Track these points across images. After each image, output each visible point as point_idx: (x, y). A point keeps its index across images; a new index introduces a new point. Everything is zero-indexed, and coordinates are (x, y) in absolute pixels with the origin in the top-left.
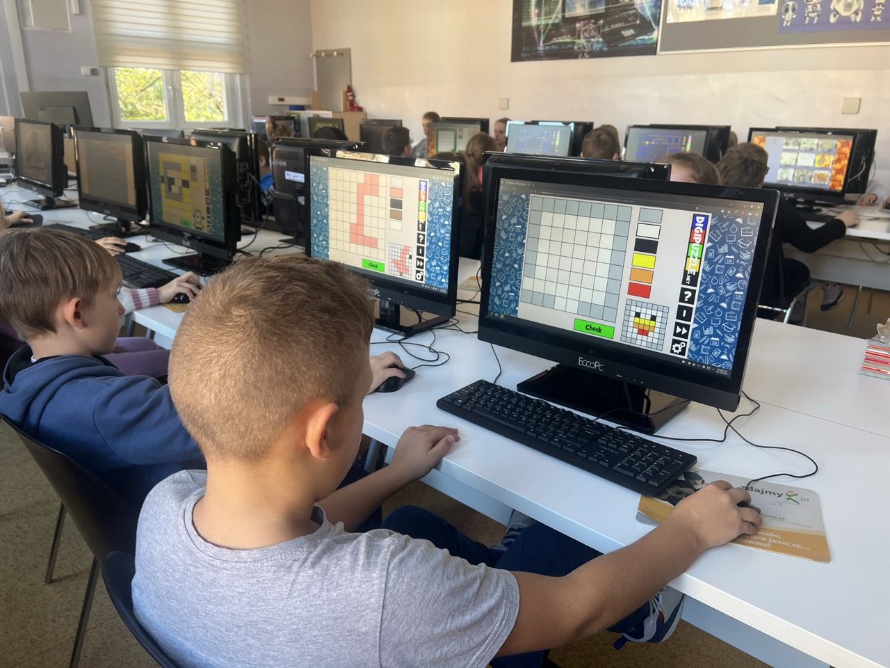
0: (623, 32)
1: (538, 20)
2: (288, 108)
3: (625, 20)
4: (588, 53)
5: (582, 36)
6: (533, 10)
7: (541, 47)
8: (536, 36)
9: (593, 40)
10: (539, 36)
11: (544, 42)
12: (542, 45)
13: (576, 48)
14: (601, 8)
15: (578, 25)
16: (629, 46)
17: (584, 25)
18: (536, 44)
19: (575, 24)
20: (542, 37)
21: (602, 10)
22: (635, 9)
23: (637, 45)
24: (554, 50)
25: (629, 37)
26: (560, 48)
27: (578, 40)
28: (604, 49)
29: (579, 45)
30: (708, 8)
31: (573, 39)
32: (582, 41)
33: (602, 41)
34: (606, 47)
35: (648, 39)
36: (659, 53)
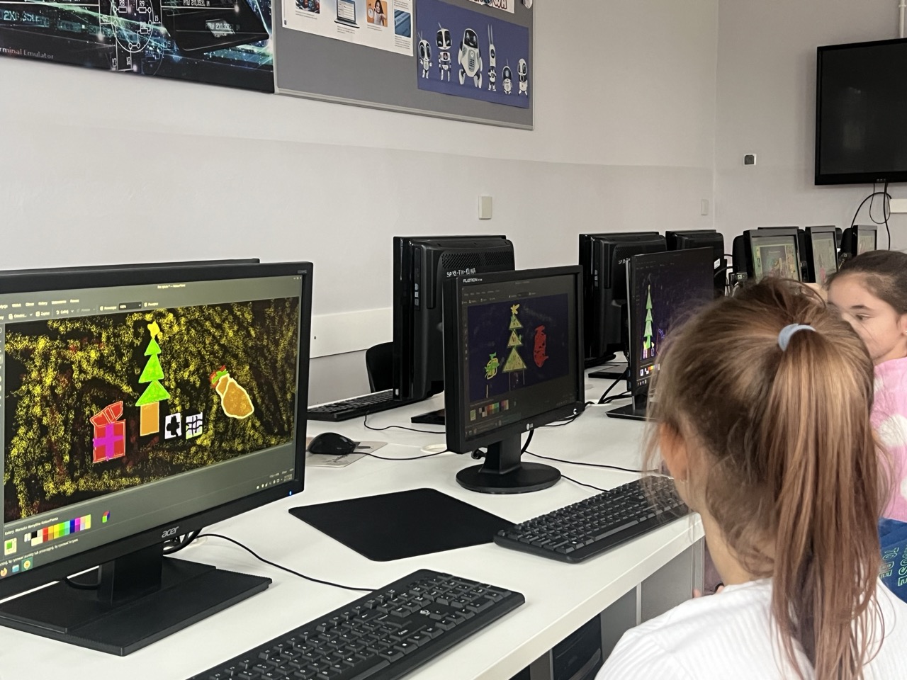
4: (137, 58)
13: (101, 36)
16: (226, 60)
23: (241, 62)
25: (222, 38)
26: (53, 25)
27: (105, 16)
28: (174, 56)
29: (109, 30)
30: (339, 18)
31: (91, 9)
32: (117, 21)
33: (167, 34)
34: (178, 53)
35: (259, 54)
36: (277, 89)
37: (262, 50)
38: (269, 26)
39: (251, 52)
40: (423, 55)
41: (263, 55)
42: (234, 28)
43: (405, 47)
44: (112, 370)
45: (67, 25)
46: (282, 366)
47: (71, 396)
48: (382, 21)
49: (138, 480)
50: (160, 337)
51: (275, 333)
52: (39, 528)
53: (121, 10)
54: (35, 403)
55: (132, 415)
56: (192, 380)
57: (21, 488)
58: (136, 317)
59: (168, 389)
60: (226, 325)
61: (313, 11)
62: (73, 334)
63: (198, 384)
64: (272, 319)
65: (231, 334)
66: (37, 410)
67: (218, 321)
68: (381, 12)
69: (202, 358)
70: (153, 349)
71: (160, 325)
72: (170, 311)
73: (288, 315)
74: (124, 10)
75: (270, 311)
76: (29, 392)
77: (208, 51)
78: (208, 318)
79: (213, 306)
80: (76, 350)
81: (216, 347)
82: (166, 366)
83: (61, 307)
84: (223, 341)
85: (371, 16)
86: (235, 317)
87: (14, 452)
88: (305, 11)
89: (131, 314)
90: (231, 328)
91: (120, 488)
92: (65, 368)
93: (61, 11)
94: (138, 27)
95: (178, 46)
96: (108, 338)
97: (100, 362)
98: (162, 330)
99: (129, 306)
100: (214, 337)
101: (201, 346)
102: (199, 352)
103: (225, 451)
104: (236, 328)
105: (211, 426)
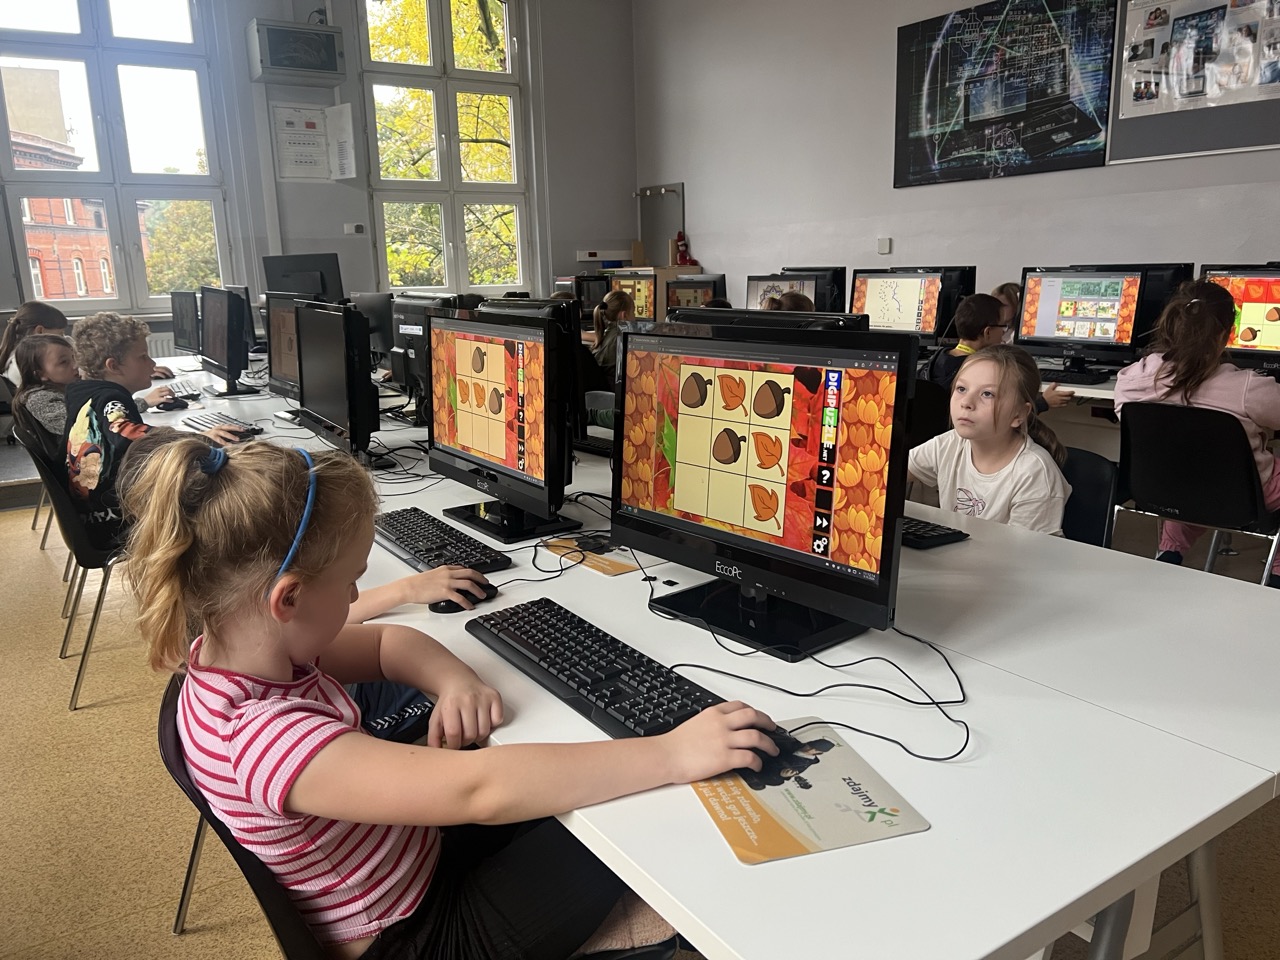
0: (1054, 137)
1: (931, 128)
2: (601, 265)
3: (1056, 119)
4: (1003, 169)
5: (993, 146)
6: (925, 116)
7: (936, 165)
8: (928, 150)
9: (1009, 150)
10: (933, 151)
11: (939, 158)
12: (936, 162)
13: (985, 163)
14: (1021, 106)
15: (986, 132)
16: (1064, 155)
17: (997, 132)
18: (928, 161)
19: (983, 130)
20: (937, 152)
21: (1021, 107)
22: (1071, 102)
23: (1076, 153)
24: (953, 168)
25: (1062, 142)
26: (963, 164)
27: (989, 152)
28: (1027, 162)
29: (990, 158)
31: (981, 151)
32: (995, 153)
33: (1023, 152)
34: (1030, 160)
35: (1092, 144)
36: (1108, 163)
37: (1095, 141)
39: (1085, 144)
42: (1072, 134)
45: (970, 162)
61: (1150, 98)
74: (1000, 145)
77: (1050, 153)
88: (1143, 101)
93: (966, 156)
94: (1006, 152)
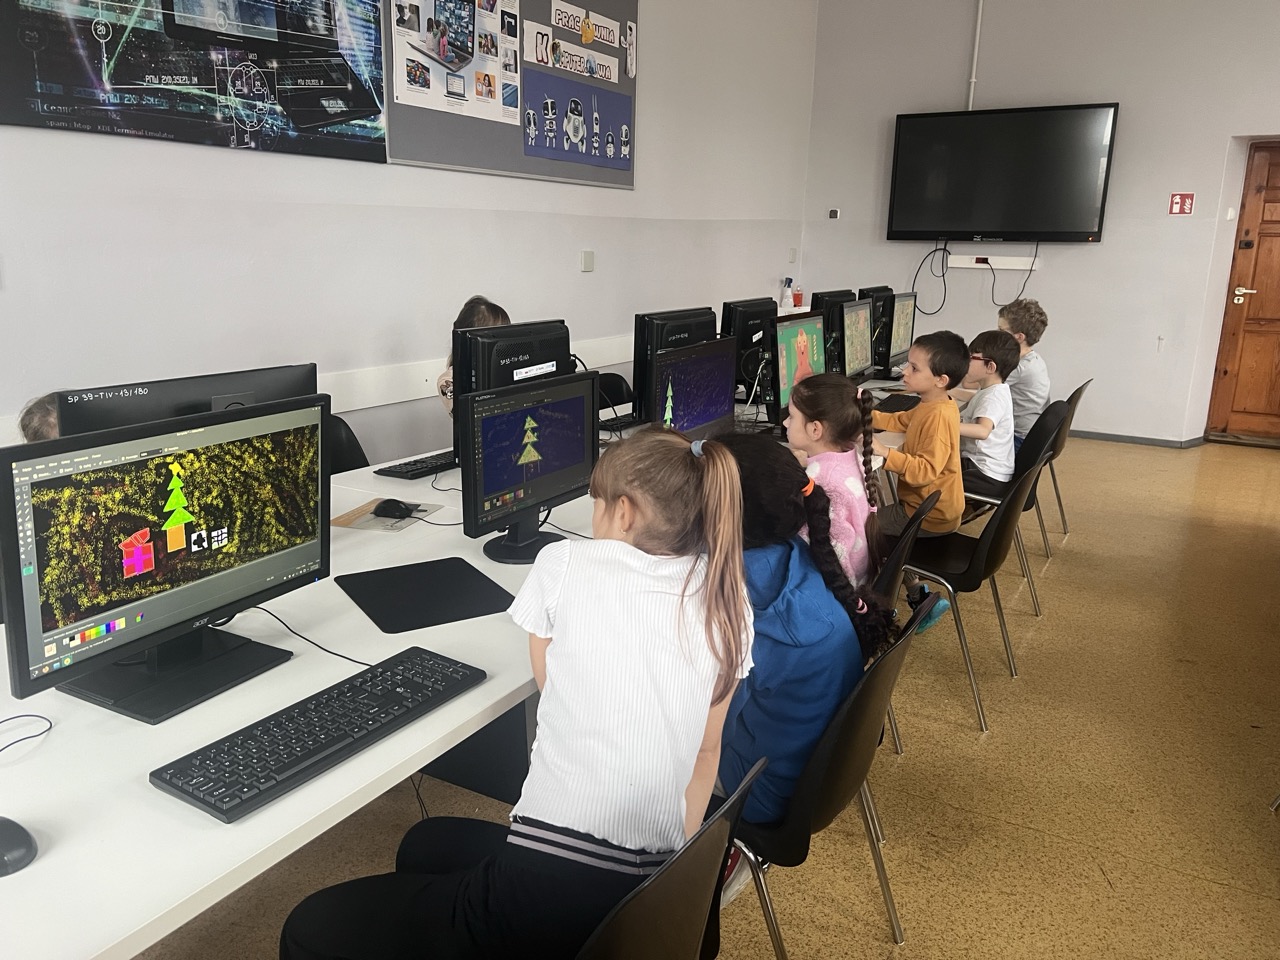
0: (325, 103)
3: (325, 75)
4: (254, 136)
5: (230, 88)
7: (107, 92)
8: (82, 52)
9: (259, 104)
10: (95, 58)
12: (108, 86)
13: (219, 116)
14: (268, 30)
15: (214, 56)
16: (340, 135)
17: (234, 61)
19: (207, 52)
20: (107, 63)
21: (270, 33)
22: (340, 55)
23: (354, 136)
24: (150, 108)
25: (336, 115)
26: (172, 107)
27: (223, 97)
28: (290, 133)
29: (227, 110)
30: (449, 92)
31: (208, 90)
32: (234, 101)
33: (282, 113)
34: (293, 130)
35: (372, 128)
36: (389, 160)
37: (375, 124)
38: (382, 102)
39: (365, 127)
40: (530, 124)
41: (376, 128)
42: (347, 105)
43: (513, 117)
44: (137, 505)
45: (186, 106)
46: (304, 481)
47: (98, 529)
48: (491, 93)
49: (168, 586)
50: (182, 473)
51: (295, 455)
52: (76, 633)
53: (238, 90)
54: (65, 540)
55: (159, 537)
56: (215, 503)
57: (56, 605)
58: (157, 461)
59: (192, 513)
60: (246, 456)
61: (423, 86)
62: (97, 482)
63: (221, 506)
64: (293, 445)
65: (251, 462)
66: (67, 545)
67: (238, 453)
68: (490, 85)
69: (224, 484)
70: (176, 484)
71: (181, 464)
72: (189, 452)
73: (308, 440)
74: (241, 90)
75: (290, 439)
76: (58, 532)
77: (323, 126)
78: (228, 452)
79: (233, 443)
80: (100, 494)
81: (237, 475)
82: (189, 495)
83: (83, 463)
84: (244, 469)
85: (480, 89)
86: (255, 448)
87: (48, 579)
88: (416, 87)
89: (152, 459)
90: (250, 457)
91: (152, 594)
92: (90, 508)
93: (179, 93)
94: (255, 106)
95: (293, 123)
96: (131, 481)
97: (125, 501)
98: (183, 468)
99: (149, 453)
100: (235, 466)
101: (221, 476)
102: (221, 481)
103: (251, 554)
104: (256, 457)
105: (236, 536)
